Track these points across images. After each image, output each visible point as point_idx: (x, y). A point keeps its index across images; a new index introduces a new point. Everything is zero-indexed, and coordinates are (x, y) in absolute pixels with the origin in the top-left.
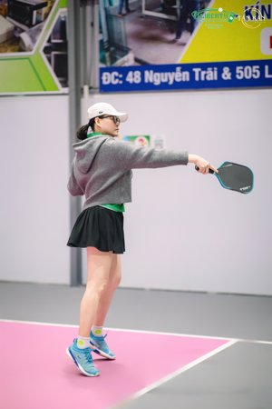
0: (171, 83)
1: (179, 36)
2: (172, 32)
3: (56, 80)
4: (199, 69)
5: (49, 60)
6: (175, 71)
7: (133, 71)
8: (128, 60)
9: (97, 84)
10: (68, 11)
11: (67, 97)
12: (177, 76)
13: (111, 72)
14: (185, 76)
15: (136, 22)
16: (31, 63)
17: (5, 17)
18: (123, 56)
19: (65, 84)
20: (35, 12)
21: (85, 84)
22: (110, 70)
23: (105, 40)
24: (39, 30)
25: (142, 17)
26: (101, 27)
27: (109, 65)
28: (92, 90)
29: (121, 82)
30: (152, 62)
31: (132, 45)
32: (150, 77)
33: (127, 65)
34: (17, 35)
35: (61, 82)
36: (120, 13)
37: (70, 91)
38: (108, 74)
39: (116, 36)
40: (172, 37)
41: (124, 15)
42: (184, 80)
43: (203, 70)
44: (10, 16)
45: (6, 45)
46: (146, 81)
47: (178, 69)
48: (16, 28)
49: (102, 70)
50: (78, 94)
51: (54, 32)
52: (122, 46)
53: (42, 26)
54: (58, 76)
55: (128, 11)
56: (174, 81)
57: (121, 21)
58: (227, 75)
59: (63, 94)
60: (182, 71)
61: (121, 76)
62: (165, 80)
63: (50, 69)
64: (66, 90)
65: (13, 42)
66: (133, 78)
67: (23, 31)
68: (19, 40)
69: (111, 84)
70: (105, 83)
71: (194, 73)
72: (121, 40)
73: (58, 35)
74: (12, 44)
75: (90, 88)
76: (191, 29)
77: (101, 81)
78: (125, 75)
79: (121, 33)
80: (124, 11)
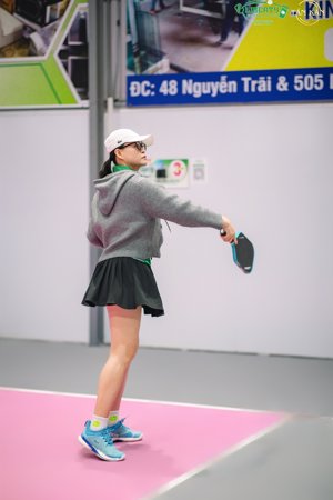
0: (214, 94)
1: (224, 37)
2: (216, 33)
3: (74, 91)
4: (249, 79)
5: (66, 66)
6: (219, 80)
7: (169, 81)
8: (162, 67)
9: (124, 96)
10: (89, 7)
11: (87, 112)
12: (221, 87)
13: (141, 82)
14: (232, 87)
15: (171, 20)
16: (43, 70)
17: (12, 13)
18: (156, 62)
19: (84, 95)
20: (48, 8)
21: (109, 96)
22: (140, 79)
23: (134, 42)
24: (54, 30)
25: (179, 14)
26: (129, 27)
27: (138, 72)
28: (118, 104)
29: (153, 94)
30: (191, 70)
31: (166, 48)
32: (189, 87)
33: (160, 72)
34: (27, 36)
35: (80, 93)
36: (153, 9)
37: (91, 104)
38: (137, 83)
39: (147, 37)
40: (216, 39)
41: (157, 12)
42: (230, 91)
43: (253, 79)
44: (18, 13)
45: (13, 47)
46: (184, 92)
47: (224, 78)
48: (25, 27)
49: (130, 79)
50: (101, 107)
51: (72, 32)
52: (155, 51)
53: (57, 25)
54: (76, 85)
55: (163, 7)
56: (218, 92)
57: (154, 19)
58: (283, 85)
59: (83, 108)
60: (228, 80)
61: (153, 86)
62: (207, 92)
63: (67, 78)
64: (85, 103)
65: (22, 44)
66: (168, 88)
67: (34, 31)
68: (29, 42)
69: (140, 95)
70: (133, 94)
71: (243, 82)
72: (153, 43)
73: (77, 36)
74: (19, 47)
75: (115, 101)
76: (239, 29)
77: (129, 92)
78: (158, 85)
79: (153, 33)
80: (157, 7)
